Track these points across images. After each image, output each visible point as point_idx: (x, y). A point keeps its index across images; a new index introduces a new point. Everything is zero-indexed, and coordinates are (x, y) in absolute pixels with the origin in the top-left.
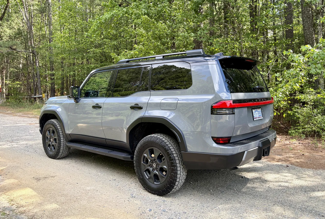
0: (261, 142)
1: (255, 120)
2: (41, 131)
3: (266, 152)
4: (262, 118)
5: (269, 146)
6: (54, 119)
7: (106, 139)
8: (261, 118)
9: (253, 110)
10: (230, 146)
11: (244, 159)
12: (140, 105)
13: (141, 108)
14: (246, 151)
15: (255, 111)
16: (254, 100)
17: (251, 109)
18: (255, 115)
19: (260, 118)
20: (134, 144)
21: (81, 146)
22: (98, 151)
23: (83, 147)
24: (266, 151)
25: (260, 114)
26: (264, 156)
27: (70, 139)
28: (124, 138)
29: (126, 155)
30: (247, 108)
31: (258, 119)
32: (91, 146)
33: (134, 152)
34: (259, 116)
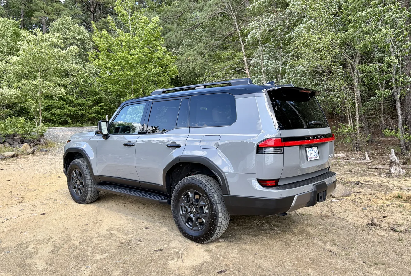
0: (315, 185)
1: (308, 160)
2: (66, 172)
3: (321, 197)
4: (319, 158)
5: (326, 191)
6: (80, 159)
7: (140, 181)
8: (317, 158)
9: (307, 149)
10: (278, 189)
11: (293, 204)
12: (178, 143)
13: (178, 146)
14: (296, 196)
15: (309, 150)
16: (308, 137)
17: (305, 148)
18: (310, 154)
19: (315, 159)
20: (171, 187)
21: (111, 189)
22: (131, 194)
23: (114, 190)
24: (321, 195)
25: (316, 153)
26: (318, 201)
27: (99, 181)
28: (159, 180)
29: (163, 199)
30: (298, 146)
31: (313, 159)
32: (123, 189)
33: (171, 197)
34: (314, 156)
